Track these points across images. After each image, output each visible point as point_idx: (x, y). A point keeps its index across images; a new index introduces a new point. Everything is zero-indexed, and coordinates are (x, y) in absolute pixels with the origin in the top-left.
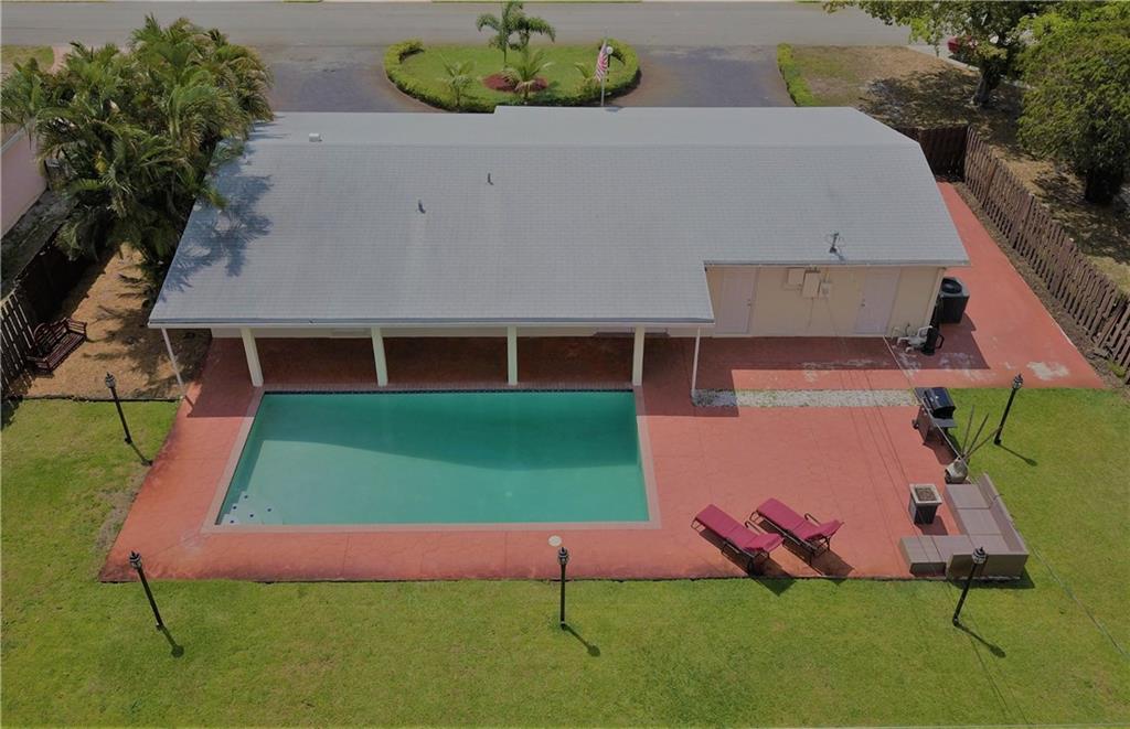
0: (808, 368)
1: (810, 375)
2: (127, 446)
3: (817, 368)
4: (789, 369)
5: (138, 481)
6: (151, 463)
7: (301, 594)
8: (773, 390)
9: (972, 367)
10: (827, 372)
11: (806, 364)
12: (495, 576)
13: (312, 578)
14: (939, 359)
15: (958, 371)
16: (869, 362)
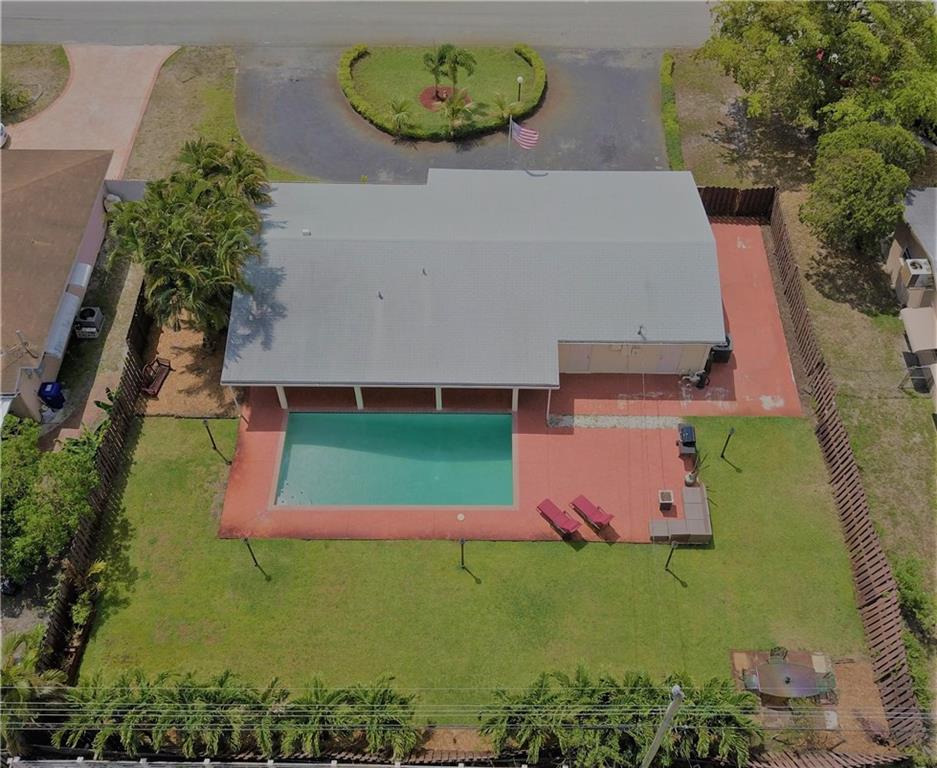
0: (622, 398)
1: (622, 404)
2: (214, 452)
3: (628, 399)
4: (610, 399)
5: (226, 476)
6: (231, 463)
7: (327, 547)
8: (596, 415)
9: (725, 399)
10: (633, 401)
11: (621, 395)
12: (428, 537)
13: (331, 538)
14: (705, 393)
15: (715, 402)
16: (661, 394)
